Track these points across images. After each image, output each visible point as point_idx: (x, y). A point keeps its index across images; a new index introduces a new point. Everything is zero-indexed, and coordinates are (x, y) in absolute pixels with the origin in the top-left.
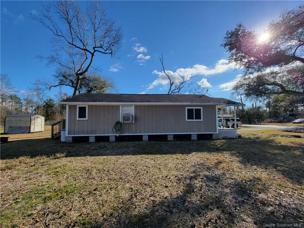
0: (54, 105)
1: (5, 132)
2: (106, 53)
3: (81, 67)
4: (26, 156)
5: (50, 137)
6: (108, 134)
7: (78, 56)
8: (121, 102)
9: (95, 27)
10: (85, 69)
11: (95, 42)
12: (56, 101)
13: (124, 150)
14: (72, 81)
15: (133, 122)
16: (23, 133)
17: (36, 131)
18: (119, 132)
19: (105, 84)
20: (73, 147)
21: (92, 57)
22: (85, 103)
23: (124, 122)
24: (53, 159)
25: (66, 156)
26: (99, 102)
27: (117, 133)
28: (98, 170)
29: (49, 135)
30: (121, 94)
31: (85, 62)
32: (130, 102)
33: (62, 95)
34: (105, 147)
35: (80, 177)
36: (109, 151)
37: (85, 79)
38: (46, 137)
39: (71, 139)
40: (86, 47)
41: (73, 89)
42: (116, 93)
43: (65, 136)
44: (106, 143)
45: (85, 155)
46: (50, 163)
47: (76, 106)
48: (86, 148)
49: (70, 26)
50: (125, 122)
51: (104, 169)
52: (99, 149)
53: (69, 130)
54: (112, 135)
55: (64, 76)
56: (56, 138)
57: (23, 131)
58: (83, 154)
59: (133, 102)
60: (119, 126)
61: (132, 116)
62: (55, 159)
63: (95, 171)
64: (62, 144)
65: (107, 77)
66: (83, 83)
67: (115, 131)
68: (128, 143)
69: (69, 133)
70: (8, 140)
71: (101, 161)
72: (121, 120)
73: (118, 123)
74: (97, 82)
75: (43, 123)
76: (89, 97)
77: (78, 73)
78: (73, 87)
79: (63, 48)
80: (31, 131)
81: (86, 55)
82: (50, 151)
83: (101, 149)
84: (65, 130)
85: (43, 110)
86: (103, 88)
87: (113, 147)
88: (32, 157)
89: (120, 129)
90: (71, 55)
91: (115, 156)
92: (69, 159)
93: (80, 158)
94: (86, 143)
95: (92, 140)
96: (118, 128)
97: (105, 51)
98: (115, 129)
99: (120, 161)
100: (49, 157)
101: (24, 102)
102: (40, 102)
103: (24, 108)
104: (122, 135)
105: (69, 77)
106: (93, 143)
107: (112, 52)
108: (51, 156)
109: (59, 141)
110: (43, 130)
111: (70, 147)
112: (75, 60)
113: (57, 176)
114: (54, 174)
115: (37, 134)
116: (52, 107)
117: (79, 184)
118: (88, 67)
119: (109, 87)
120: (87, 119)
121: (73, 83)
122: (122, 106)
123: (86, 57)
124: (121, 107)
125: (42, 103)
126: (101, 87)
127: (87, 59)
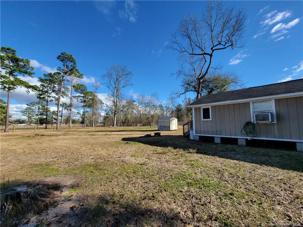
0: (182, 109)
1: (159, 129)
2: (226, 48)
3: (201, 71)
4: (171, 147)
5: (182, 134)
6: (236, 136)
7: (198, 63)
8: (252, 98)
9: (211, 27)
10: (205, 72)
11: (212, 42)
12: (183, 106)
13: (264, 159)
14: (194, 86)
15: (273, 122)
16: (166, 130)
17: (173, 129)
18: (250, 135)
19: (225, 81)
20: (201, 145)
21: (211, 58)
22: (209, 104)
23: (257, 122)
24: (188, 153)
25: (197, 153)
26: (222, 101)
27: (247, 135)
28: (231, 174)
29: (181, 134)
30: (250, 88)
31: (205, 65)
32: (266, 95)
33: (187, 100)
34: (234, 150)
35: (212, 175)
36: (239, 156)
37: (205, 81)
38: (180, 135)
39: (198, 138)
40: (204, 51)
41: (196, 93)
42: (240, 88)
43: (193, 135)
44: (235, 147)
45: (213, 155)
46: (186, 155)
47: (201, 107)
48: (213, 148)
49: (190, 40)
50: (260, 122)
51: (238, 175)
52: (226, 152)
53: (196, 129)
54: (242, 138)
55: (188, 84)
56: (186, 136)
57: (166, 129)
58: (211, 153)
59: (272, 95)
60: (251, 127)
61: (272, 114)
62: (189, 153)
63: (227, 173)
64: (191, 142)
65: (228, 72)
66: (204, 86)
67: (246, 134)
68: (268, 150)
69: (196, 132)
70: (161, 135)
71: (232, 165)
72: (253, 120)
73: (248, 123)
74: (217, 81)
75: (177, 124)
76: (211, 97)
77: (199, 77)
78: (196, 91)
79: (186, 61)
80: (171, 129)
81: (205, 58)
82: (184, 146)
83: (229, 152)
84: (193, 130)
85: (176, 113)
86: (224, 86)
87: (245, 152)
88: (174, 149)
89: (252, 131)
90: (192, 64)
91: (250, 164)
92: (200, 155)
93: (209, 157)
94: (212, 143)
95: (218, 141)
96: (248, 130)
97: (225, 46)
98: (245, 131)
99: (260, 171)
100: (185, 151)
101: (165, 109)
102: (173, 107)
103: (165, 113)
104: (256, 138)
105: (192, 84)
106: (219, 144)
107: (232, 43)
108: (186, 150)
109: (189, 138)
110: (177, 129)
111: (198, 145)
112: (196, 67)
113: (193, 168)
114: (191, 166)
115: (174, 132)
116: (180, 111)
117: (213, 181)
118: (208, 69)
119: (231, 84)
120: (211, 119)
121: (195, 88)
122: (253, 103)
123: (205, 60)
124: (251, 104)
125: (174, 109)
126: (221, 85)
127: (206, 61)
